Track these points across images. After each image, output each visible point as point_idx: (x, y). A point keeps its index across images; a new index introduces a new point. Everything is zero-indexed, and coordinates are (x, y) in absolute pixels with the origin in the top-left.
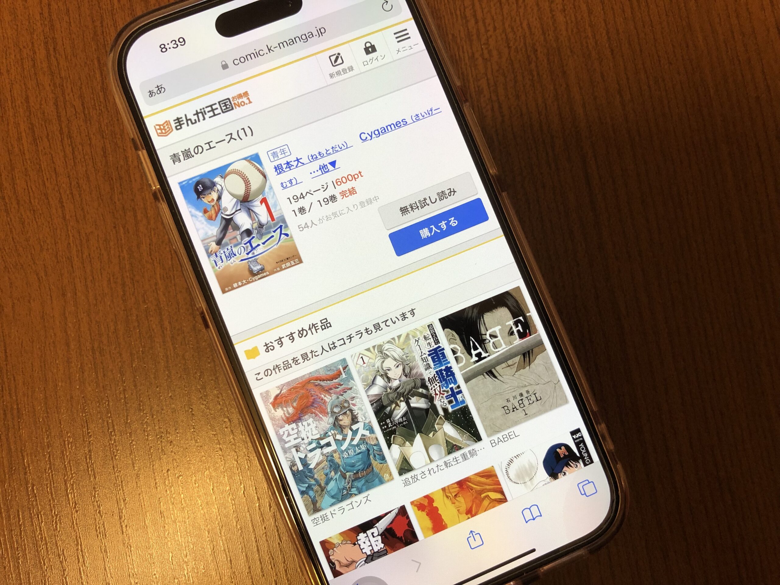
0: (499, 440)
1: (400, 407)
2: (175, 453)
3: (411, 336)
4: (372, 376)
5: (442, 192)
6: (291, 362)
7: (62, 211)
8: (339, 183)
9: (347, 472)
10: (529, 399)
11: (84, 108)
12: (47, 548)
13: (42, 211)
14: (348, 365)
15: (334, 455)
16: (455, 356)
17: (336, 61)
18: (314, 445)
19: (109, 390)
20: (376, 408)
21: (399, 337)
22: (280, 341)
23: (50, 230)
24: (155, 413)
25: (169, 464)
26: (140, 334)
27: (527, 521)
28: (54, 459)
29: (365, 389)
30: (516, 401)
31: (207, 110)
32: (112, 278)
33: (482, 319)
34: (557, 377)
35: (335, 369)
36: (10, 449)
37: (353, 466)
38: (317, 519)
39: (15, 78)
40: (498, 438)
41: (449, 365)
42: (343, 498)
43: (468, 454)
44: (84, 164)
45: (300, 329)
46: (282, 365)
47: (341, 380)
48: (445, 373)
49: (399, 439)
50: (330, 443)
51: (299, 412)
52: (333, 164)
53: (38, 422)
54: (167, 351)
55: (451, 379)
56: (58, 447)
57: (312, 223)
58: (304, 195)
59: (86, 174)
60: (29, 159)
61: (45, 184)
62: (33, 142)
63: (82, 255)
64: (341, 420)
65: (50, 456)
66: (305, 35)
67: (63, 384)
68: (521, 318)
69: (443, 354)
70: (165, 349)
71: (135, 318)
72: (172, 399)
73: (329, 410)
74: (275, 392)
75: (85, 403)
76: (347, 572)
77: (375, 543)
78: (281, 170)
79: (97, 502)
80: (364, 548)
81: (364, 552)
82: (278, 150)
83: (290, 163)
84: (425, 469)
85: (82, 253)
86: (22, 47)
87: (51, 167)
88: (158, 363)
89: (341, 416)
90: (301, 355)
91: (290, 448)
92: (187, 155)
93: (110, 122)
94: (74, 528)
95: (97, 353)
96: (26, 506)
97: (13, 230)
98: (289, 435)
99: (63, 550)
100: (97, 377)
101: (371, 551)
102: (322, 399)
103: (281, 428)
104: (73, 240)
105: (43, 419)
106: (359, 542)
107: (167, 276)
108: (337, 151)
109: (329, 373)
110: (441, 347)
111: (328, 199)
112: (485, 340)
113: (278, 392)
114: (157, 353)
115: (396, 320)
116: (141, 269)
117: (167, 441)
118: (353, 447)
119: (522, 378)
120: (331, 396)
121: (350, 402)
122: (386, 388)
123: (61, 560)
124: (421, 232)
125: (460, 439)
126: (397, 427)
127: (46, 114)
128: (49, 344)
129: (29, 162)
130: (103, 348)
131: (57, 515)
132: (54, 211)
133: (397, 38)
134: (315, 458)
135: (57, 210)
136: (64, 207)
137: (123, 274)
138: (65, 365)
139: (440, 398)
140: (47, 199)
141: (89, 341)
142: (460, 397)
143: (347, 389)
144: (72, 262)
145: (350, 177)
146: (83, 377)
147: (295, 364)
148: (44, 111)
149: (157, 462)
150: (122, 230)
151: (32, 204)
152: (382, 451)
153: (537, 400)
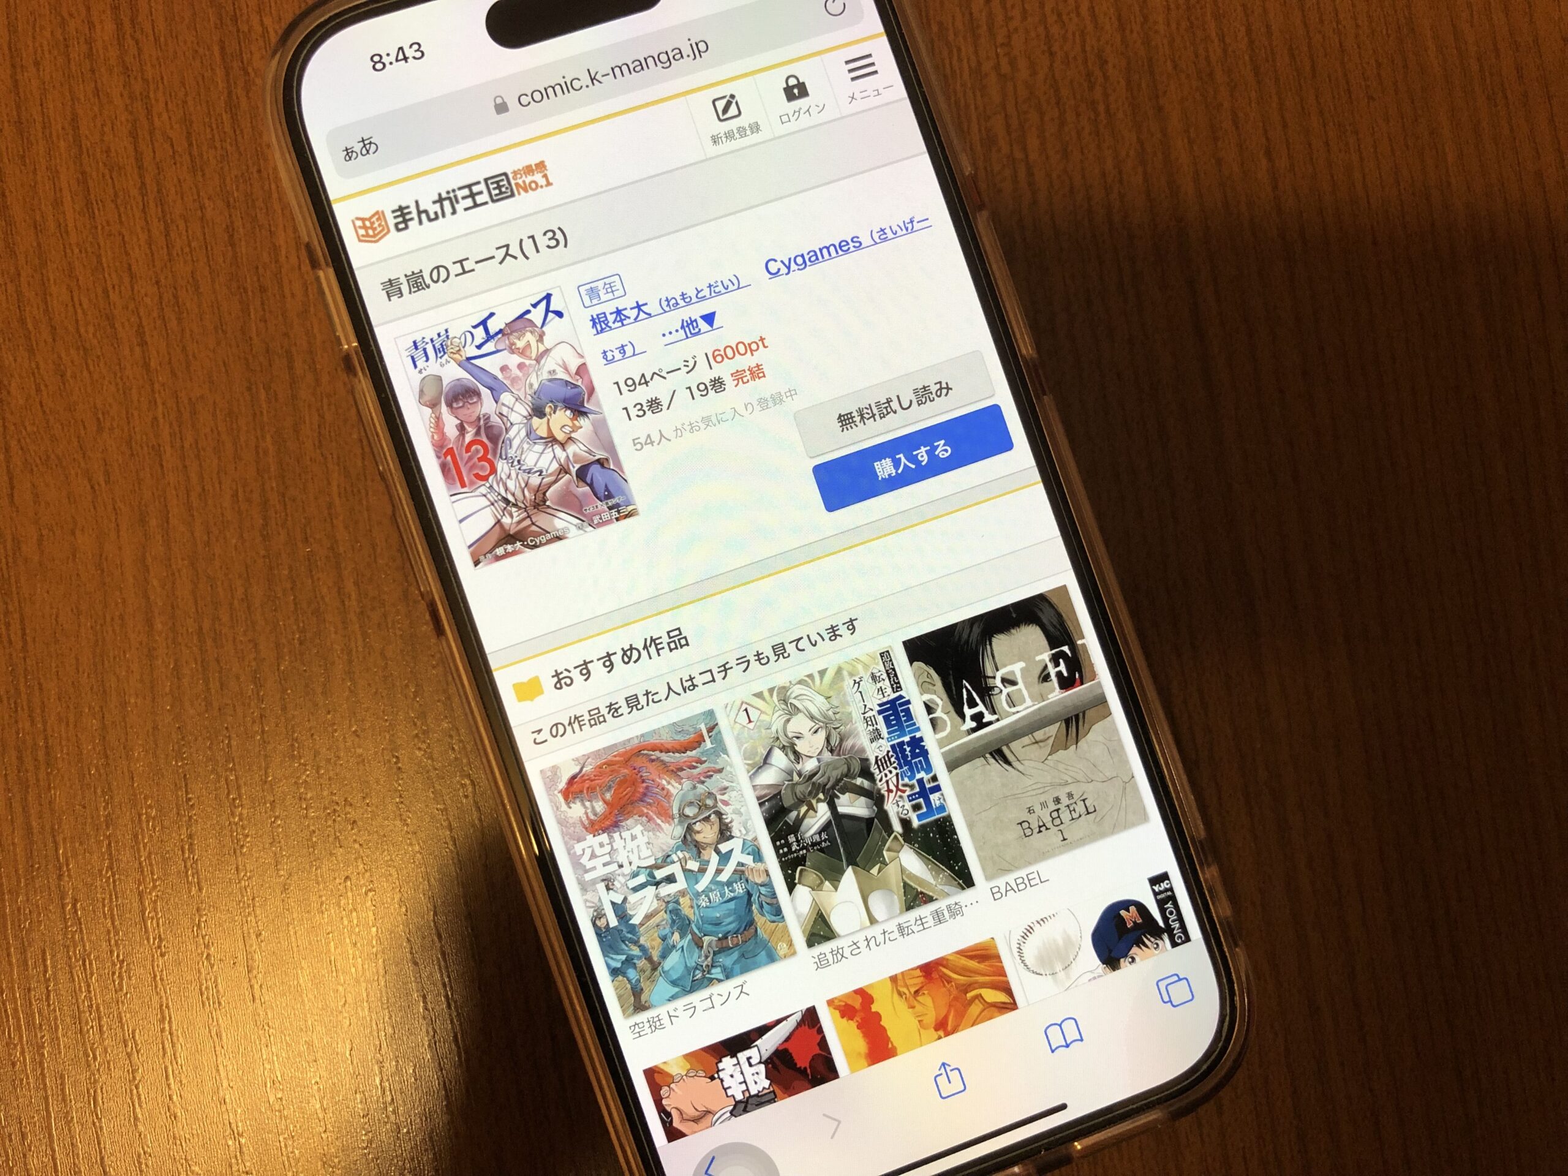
0: (1009, 888)
1: (816, 812)
2: (361, 845)
3: (845, 673)
4: (763, 747)
5: (924, 387)
6: (604, 711)
7: (143, 352)
8: (719, 359)
9: (705, 935)
10: (1072, 809)
11: (190, 145)
12: (101, 1027)
13: (101, 351)
14: (717, 724)
15: (681, 900)
16: (931, 716)
17: (726, 110)
18: (642, 879)
19: (231, 715)
20: (768, 811)
21: (822, 673)
22: (585, 668)
23: (118, 390)
24: (323, 763)
25: (348, 866)
26: (296, 604)
27: (1053, 1048)
28: (118, 850)
29: (749, 772)
30: (1047, 811)
31: (460, 194)
32: (241, 490)
33: (988, 647)
34: (1130, 769)
35: (691, 730)
36: (29, 828)
37: (717, 923)
38: (641, 1025)
39: (51, 77)
40: (1007, 883)
41: (918, 735)
42: (695, 986)
43: (946, 913)
44: (189, 258)
45: (627, 647)
46: (587, 717)
47: (702, 753)
48: (908, 749)
49: (812, 876)
50: (674, 877)
51: (616, 812)
52: (709, 318)
53: (88, 776)
54: (349, 640)
55: (920, 761)
56: (126, 825)
57: (662, 435)
58: (648, 378)
59: (193, 277)
61: (108, 297)
62: (85, 210)
63: (182, 442)
64: (698, 832)
65: (109, 844)
66: (667, 53)
67: (139, 701)
68: (1066, 649)
69: (908, 712)
70: (345, 636)
71: (286, 572)
72: (358, 736)
73: (675, 811)
74: (568, 771)
75: (183, 739)
76: (695, 1132)
77: (752, 1078)
78: (604, 326)
79: (203, 938)
80: (729, 1087)
82: (600, 284)
83: (623, 312)
84: (860, 938)
85: (181, 439)
86: (66, 16)
87: (121, 264)
88: (331, 664)
89: (698, 824)
90: (626, 698)
91: (594, 882)
92: (416, 283)
93: (243, 174)
94: (156, 987)
95: (209, 642)
96: (61, 942)
97: (43, 387)
98: (593, 856)
99: (134, 1032)
100: (209, 689)
101: (743, 1092)
102: (663, 789)
103: (579, 841)
104: (164, 413)
105: (97, 769)
106: (721, 1074)
107: (352, 491)
108: (719, 294)
109: (678, 737)
110: (904, 698)
111: (709, 385)
112: (992, 688)
113: (577, 769)
114: (329, 644)
115: (819, 639)
116: (300, 475)
117: (347, 820)
118: (720, 887)
119: (1061, 767)
120: (680, 784)
121: (719, 797)
122: (790, 773)
123: (129, 1050)
124: (877, 465)
125: (932, 881)
126: (808, 851)
127: (113, 154)
128: (112, 619)
129: (76, 251)
130: (220, 632)
131: (123, 961)
132: (127, 352)
133: (850, 71)
134: (643, 904)
135: (132, 350)
136: (146, 343)
137: (263, 484)
138: (144, 662)
139: (897, 798)
140: (113, 326)
141: (192, 615)
142: (937, 798)
143: (714, 771)
144: (160, 456)
145: (741, 347)
146: (179, 687)
147: (613, 716)
148: (109, 148)
149: (325, 862)
150: (263, 395)
151: (80, 336)
152: (776, 898)
153: (1088, 813)
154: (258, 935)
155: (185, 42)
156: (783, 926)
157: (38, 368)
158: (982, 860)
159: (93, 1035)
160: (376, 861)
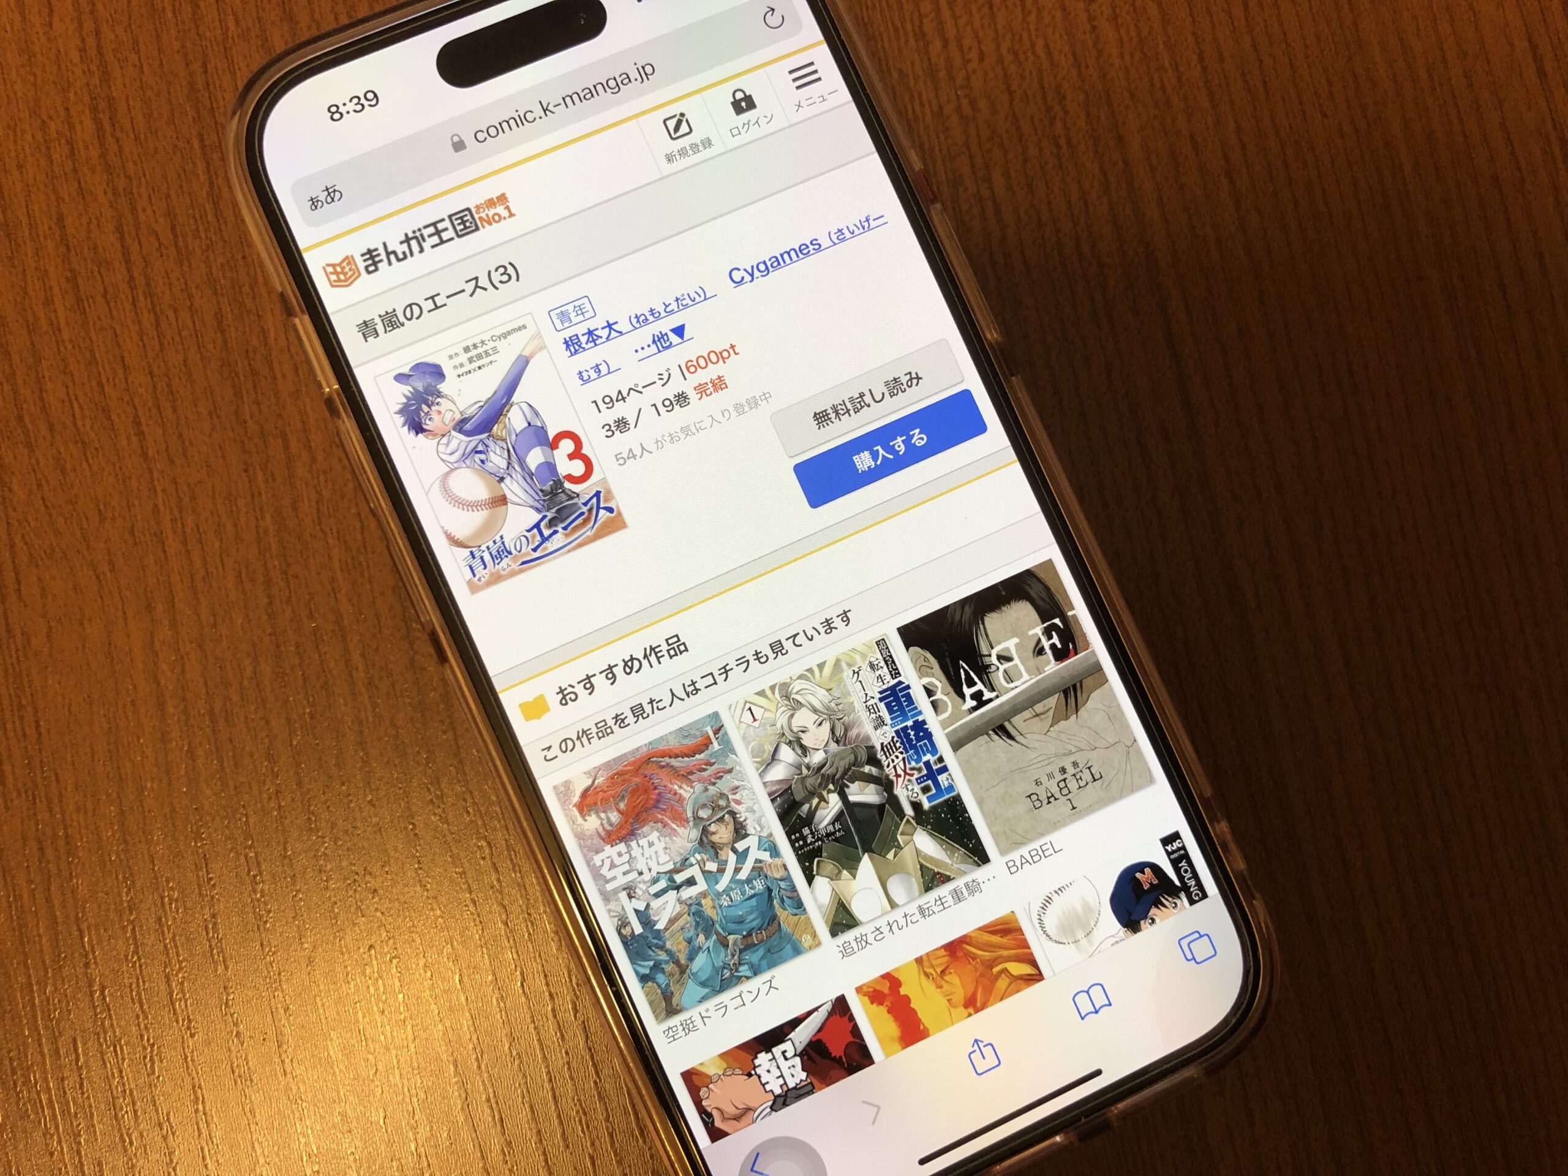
0: (1024, 861)
1: (828, 803)
2: (382, 913)
3: (843, 664)
4: (770, 743)
5: (895, 379)
6: (611, 723)
7: (140, 441)
8: (692, 369)
9: (729, 934)
10: (1078, 777)
11: (176, 236)
12: (135, 1112)
13: (100, 442)
14: (722, 725)
15: (703, 902)
16: (932, 699)
17: (677, 128)
18: (663, 884)
19: (247, 793)
20: (781, 806)
21: (821, 666)
22: (588, 682)
23: (118, 480)
24: (340, 835)
25: (372, 935)
26: (305, 680)
27: (1083, 1015)
28: (143, 935)
29: (758, 770)
30: (1054, 782)
31: (426, 232)
32: (244, 571)
33: (981, 626)
34: (1132, 732)
35: (698, 733)
36: (54, 918)
37: (740, 921)
38: (674, 1029)
39: (35, 178)
40: (1022, 856)
41: (920, 718)
42: (724, 985)
44: (180, 346)
45: (628, 658)
46: (594, 730)
47: (710, 755)
48: (912, 733)
49: (829, 866)
50: (694, 879)
51: (631, 820)
52: (679, 331)
53: (108, 863)
54: (359, 711)
55: (925, 744)
56: (149, 909)
57: (643, 448)
58: (625, 395)
59: (185, 366)
60: (71, 341)
61: (103, 390)
62: (76, 307)
63: (183, 526)
64: (714, 833)
65: (134, 928)
66: (615, 79)
68: (1057, 621)
69: (908, 697)
70: (354, 707)
71: (293, 649)
72: (374, 806)
73: (689, 814)
74: (581, 784)
75: (201, 820)
76: (738, 1130)
77: (789, 1071)
78: (577, 348)
80: (767, 1083)
81: (768, 1089)
82: (570, 308)
83: (595, 333)
84: (882, 923)
85: (182, 523)
86: (46, 118)
87: (114, 356)
88: (343, 736)
89: (712, 825)
90: (631, 708)
91: (616, 891)
92: (391, 322)
93: (228, 262)
94: (188, 1068)
95: (222, 722)
96: (91, 1030)
97: (44, 482)
98: (613, 866)
99: (168, 1114)
100: (222, 768)
101: (781, 1086)
102: (675, 794)
103: (597, 853)
104: (163, 501)
105: (118, 856)
106: (758, 1071)
108: (686, 306)
109: (686, 742)
110: (903, 683)
111: (673, 400)
112: (989, 666)
113: (589, 782)
114: (340, 716)
115: (815, 633)
116: (301, 552)
117: (367, 890)
118: (740, 885)
119: (1063, 737)
121: (731, 797)
122: (799, 767)
123: (165, 1133)
124: (854, 458)
125: (948, 861)
126: (823, 841)
127: (100, 251)
128: (125, 706)
129: (69, 346)
130: (232, 710)
131: (153, 1045)
132: (124, 443)
133: (795, 80)
134: (665, 910)
135: (128, 439)
136: (143, 433)
137: (265, 564)
138: (158, 746)
139: (906, 782)
140: (110, 418)
141: (203, 697)
142: (945, 779)
143: (724, 772)
144: (163, 542)
145: (713, 356)
146: (194, 768)
147: (620, 727)
148: (96, 244)
149: (348, 931)
150: (260, 476)
151: (78, 430)
152: (796, 891)
153: (1095, 780)
154: (287, 1009)
155: (165, 137)
156: (805, 918)
157: (38, 464)
158: (995, 836)
159: (128, 1119)
160: (399, 928)
